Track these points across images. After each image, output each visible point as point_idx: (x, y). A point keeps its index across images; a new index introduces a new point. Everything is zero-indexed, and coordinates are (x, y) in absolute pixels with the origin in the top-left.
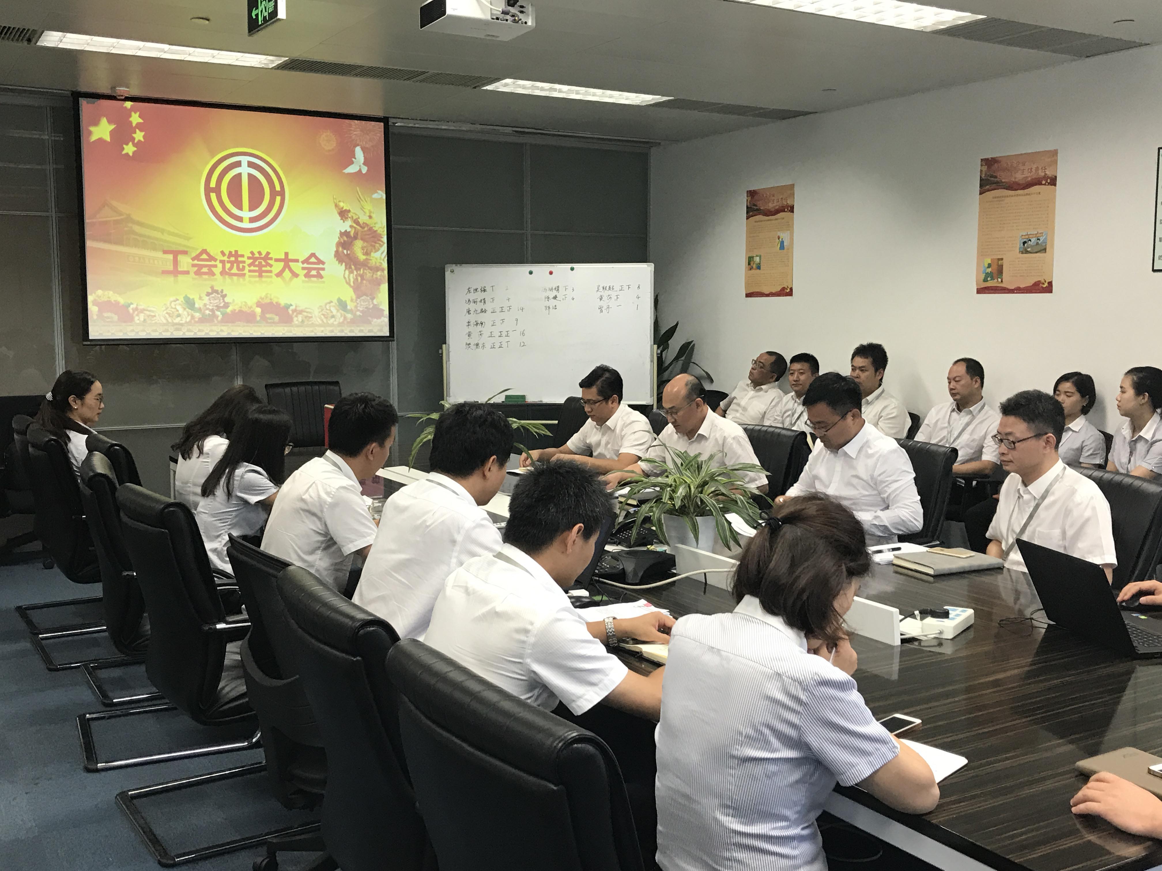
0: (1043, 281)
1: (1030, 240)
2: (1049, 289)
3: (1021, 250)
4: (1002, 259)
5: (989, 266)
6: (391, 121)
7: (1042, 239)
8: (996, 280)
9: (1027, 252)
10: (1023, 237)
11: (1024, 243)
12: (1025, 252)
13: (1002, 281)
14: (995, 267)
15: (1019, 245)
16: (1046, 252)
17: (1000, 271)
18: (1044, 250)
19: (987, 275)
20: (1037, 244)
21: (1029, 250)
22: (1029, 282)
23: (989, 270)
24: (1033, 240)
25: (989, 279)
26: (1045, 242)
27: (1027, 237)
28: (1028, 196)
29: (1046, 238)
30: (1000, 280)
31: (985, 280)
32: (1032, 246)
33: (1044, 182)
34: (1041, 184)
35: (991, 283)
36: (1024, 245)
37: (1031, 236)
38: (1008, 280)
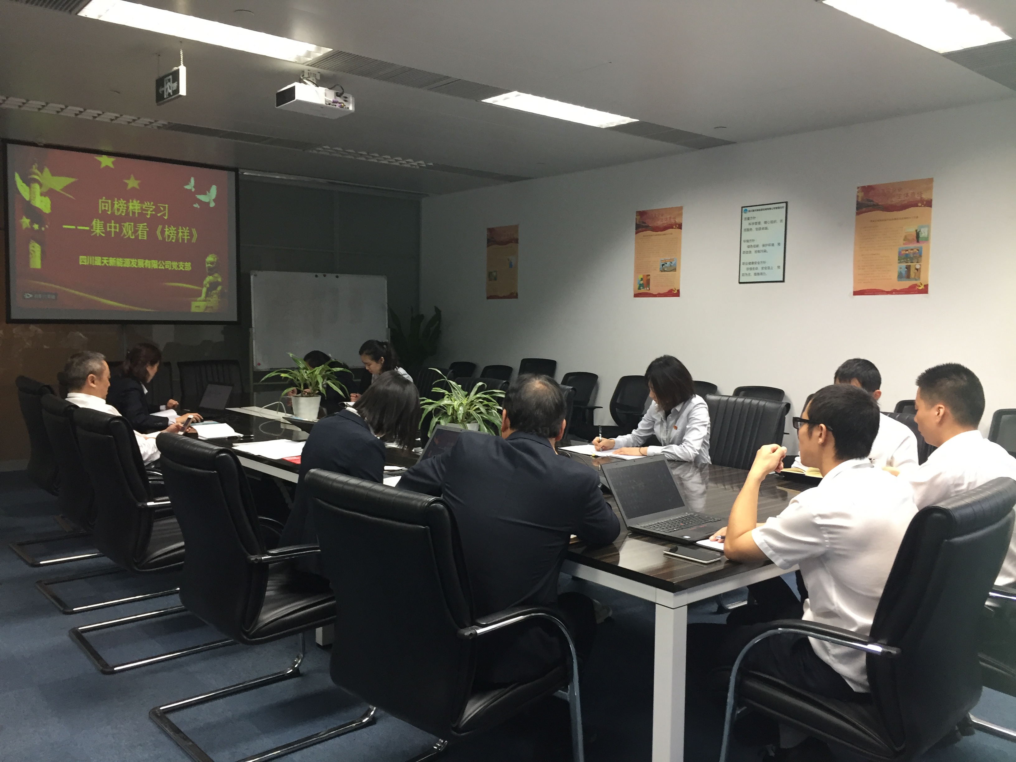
0: (674, 289)
1: (666, 263)
2: (677, 294)
3: (661, 269)
4: (649, 275)
5: (642, 279)
6: (241, 171)
7: (673, 263)
8: (645, 289)
9: (665, 271)
10: (662, 261)
11: (663, 265)
12: (663, 271)
13: (649, 289)
14: (645, 279)
15: (659, 266)
16: (676, 271)
17: (648, 282)
18: (675, 270)
19: (641, 285)
20: (671, 265)
21: (666, 269)
22: (666, 290)
23: (642, 282)
24: (668, 263)
25: (641, 288)
26: (675, 264)
27: (664, 261)
28: (664, 236)
29: (675, 263)
30: (648, 288)
31: (639, 289)
32: (667, 267)
33: (674, 227)
34: (673, 228)
35: (643, 291)
36: (662, 266)
37: (666, 261)
38: (653, 289)
